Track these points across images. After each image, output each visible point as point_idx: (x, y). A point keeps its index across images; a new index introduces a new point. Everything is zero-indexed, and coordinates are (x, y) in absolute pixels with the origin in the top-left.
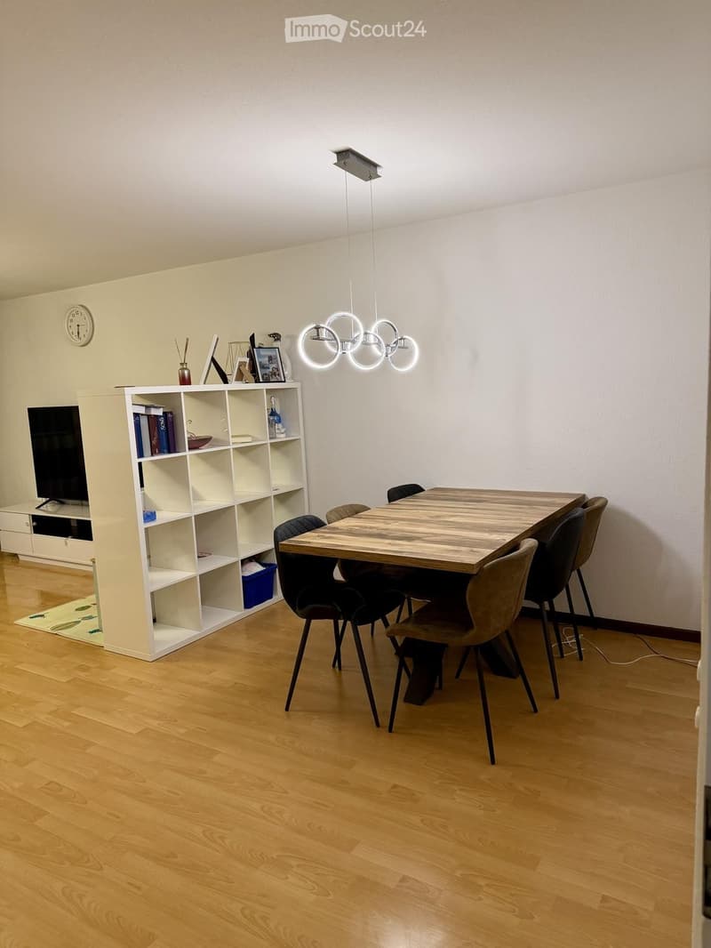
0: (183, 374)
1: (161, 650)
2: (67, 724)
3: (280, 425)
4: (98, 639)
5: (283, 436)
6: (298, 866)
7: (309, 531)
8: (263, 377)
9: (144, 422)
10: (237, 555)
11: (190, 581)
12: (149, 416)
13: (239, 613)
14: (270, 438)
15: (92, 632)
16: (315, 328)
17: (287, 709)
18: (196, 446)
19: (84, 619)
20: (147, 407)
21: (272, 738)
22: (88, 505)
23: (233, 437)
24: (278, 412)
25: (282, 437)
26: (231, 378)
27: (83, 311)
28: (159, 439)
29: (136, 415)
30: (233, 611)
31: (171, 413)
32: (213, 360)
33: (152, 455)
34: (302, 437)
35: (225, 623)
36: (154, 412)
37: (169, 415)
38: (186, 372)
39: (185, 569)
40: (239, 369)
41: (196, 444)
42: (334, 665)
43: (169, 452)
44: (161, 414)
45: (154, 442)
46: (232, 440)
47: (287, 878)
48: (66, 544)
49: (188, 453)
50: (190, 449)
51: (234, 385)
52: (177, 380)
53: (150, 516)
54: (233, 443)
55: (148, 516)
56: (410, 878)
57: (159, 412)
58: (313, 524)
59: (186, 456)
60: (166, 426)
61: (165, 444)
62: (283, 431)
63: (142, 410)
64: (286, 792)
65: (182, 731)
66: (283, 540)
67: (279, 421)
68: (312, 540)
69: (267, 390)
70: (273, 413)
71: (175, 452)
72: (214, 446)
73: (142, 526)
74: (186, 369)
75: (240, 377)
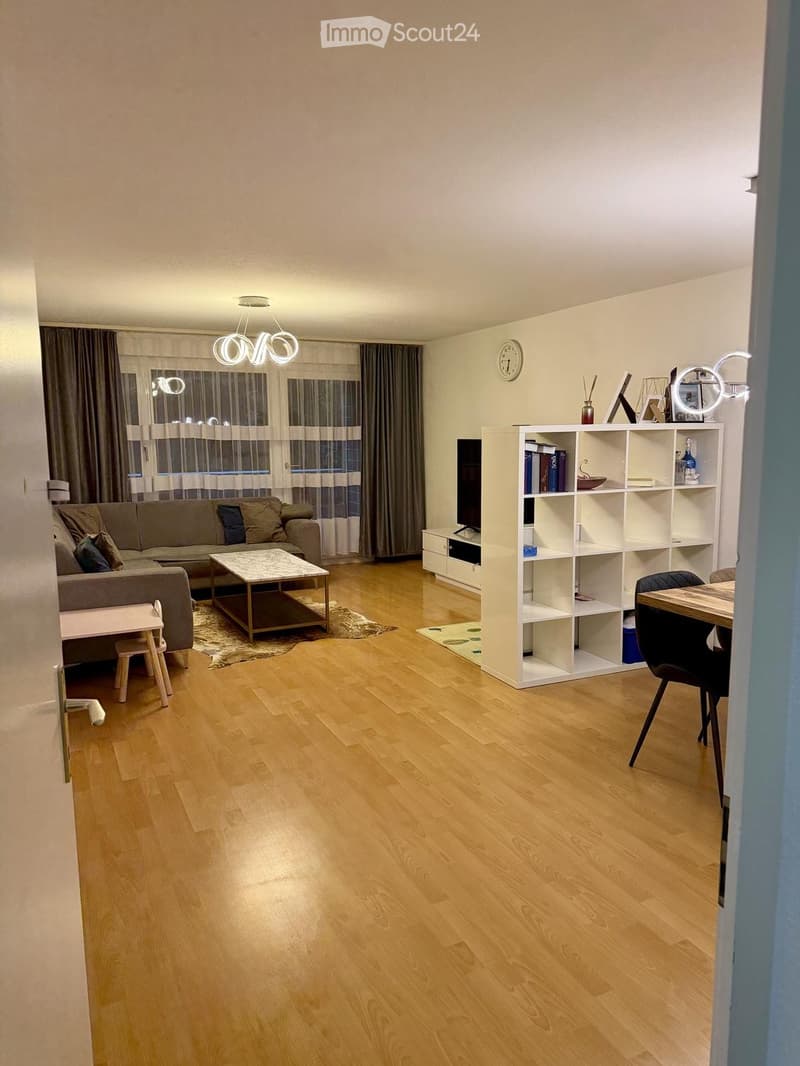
0: (586, 413)
1: (527, 681)
2: (432, 721)
3: (693, 470)
4: (477, 659)
5: (696, 482)
6: (585, 894)
7: (680, 586)
8: (677, 416)
9: (536, 460)
10: (620, 606)
11: (564, 621)
12: (541, 454)
13: (616, 666)
14: (676, 485)
15: (475, 652)
16: (695, 371)
17: (631, 764)
18: (587, 486)
19: (472, 639)
20: (540, 446)
21: (606, 785)
22: (479, 532)
23: (629, 479)
24: (694, 455)
25: (693, 484)
26: (640, 417)
27: (514, 345)
28: (548, 477)
29: (528, 453)
30: (609, 662)
31: (564, 452)
32: (621, 398)
33: (540, 492)
34: (718, 485)
35: (599, 671)
36: (546, 450)
37: (562, 454)
38: (589, 410)
39: (561, 608)
40: (649, 407)
41: (586, 484)
42: (700, 739)
43: (557, 491)
44: (553, 453)
45: (543, 480)
46: (627, 483)
47: (571, 899)
48: (474, 570)
49: (576, 493)
50: (579, 489)
51: (642, 425)
52: (580, 418)
53: (530, 551)
54: (629, 487)
55: (529, 551)
56: (690, 943)
57: (552, 451)
58: (688, 581)
59: (573, 496)
60: (558, 465)
61: (554, 483)
62: (696, 477)
63: (533, 448)
64: (600, 834)
65: (525, 754)
66: (644, 592)
67: (694, 467)
68: (676, 597)
69: (679, 431)
70: (687, 457)
71: (564, 491)
72: (609, 488)
73: (522, 559)
74: (590, 407)
75: (650, 415)
